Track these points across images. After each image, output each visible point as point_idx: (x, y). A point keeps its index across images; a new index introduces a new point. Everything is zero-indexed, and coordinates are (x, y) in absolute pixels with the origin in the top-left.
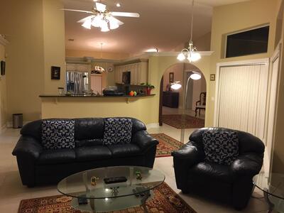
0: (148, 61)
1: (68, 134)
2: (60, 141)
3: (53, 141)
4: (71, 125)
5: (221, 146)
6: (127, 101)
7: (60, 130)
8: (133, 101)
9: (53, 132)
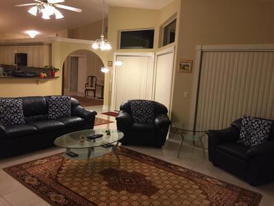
0: (50, 45)
1: (18, 111)
2: (13, 117)
3: (6, 118)
4: (20, 103)
5: (144, 111)
6: (37, 82)
7: (11, 107)
8: (43, 82)
9: (6, 110)
